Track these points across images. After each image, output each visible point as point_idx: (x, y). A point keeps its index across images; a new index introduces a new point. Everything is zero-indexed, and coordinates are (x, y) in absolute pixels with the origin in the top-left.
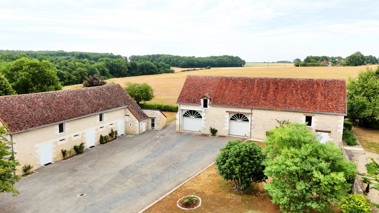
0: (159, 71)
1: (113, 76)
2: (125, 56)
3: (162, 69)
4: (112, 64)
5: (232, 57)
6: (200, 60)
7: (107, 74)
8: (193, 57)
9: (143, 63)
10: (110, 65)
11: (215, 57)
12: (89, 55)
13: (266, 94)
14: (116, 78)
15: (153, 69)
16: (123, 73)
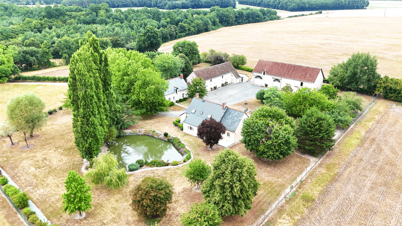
0: (264, 19)
1: (222, 25)
3: (268, 16)
4: (222, 14)
7: (217, 24)
9: (249, 11)
10: (220, 15)
15: (259, 17)
16: (231, 22)
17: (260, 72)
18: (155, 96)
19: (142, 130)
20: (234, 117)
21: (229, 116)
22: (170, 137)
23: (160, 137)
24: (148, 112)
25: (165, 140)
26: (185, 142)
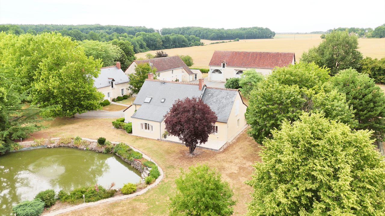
0: (190, 44)
1: (150, 48)
2: (157, 29)
3: (193, 42)
4: (148, 38)
5: (262, 29)
6: (229, 32)
7: (144, 47)
8: (222, 29)
9: (175, 36)
10: (147, 39)
11: (244, 29)
12: (124, 29)
13: (255, 60)
14: (153, 51)
15: (185, 42)
16: (158, 46)
17: (219, 65)
18: (78, 81)
19: (55, 138)
20: (221, 99)
21: (211, 99)
22: (109, 145)
23: (90, 147)
24: (66, 110)
25: (100, 150)
26: (140, 149)
